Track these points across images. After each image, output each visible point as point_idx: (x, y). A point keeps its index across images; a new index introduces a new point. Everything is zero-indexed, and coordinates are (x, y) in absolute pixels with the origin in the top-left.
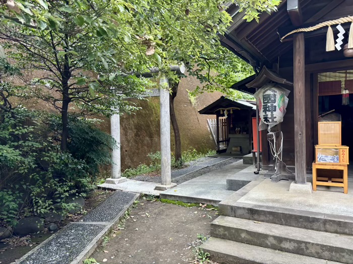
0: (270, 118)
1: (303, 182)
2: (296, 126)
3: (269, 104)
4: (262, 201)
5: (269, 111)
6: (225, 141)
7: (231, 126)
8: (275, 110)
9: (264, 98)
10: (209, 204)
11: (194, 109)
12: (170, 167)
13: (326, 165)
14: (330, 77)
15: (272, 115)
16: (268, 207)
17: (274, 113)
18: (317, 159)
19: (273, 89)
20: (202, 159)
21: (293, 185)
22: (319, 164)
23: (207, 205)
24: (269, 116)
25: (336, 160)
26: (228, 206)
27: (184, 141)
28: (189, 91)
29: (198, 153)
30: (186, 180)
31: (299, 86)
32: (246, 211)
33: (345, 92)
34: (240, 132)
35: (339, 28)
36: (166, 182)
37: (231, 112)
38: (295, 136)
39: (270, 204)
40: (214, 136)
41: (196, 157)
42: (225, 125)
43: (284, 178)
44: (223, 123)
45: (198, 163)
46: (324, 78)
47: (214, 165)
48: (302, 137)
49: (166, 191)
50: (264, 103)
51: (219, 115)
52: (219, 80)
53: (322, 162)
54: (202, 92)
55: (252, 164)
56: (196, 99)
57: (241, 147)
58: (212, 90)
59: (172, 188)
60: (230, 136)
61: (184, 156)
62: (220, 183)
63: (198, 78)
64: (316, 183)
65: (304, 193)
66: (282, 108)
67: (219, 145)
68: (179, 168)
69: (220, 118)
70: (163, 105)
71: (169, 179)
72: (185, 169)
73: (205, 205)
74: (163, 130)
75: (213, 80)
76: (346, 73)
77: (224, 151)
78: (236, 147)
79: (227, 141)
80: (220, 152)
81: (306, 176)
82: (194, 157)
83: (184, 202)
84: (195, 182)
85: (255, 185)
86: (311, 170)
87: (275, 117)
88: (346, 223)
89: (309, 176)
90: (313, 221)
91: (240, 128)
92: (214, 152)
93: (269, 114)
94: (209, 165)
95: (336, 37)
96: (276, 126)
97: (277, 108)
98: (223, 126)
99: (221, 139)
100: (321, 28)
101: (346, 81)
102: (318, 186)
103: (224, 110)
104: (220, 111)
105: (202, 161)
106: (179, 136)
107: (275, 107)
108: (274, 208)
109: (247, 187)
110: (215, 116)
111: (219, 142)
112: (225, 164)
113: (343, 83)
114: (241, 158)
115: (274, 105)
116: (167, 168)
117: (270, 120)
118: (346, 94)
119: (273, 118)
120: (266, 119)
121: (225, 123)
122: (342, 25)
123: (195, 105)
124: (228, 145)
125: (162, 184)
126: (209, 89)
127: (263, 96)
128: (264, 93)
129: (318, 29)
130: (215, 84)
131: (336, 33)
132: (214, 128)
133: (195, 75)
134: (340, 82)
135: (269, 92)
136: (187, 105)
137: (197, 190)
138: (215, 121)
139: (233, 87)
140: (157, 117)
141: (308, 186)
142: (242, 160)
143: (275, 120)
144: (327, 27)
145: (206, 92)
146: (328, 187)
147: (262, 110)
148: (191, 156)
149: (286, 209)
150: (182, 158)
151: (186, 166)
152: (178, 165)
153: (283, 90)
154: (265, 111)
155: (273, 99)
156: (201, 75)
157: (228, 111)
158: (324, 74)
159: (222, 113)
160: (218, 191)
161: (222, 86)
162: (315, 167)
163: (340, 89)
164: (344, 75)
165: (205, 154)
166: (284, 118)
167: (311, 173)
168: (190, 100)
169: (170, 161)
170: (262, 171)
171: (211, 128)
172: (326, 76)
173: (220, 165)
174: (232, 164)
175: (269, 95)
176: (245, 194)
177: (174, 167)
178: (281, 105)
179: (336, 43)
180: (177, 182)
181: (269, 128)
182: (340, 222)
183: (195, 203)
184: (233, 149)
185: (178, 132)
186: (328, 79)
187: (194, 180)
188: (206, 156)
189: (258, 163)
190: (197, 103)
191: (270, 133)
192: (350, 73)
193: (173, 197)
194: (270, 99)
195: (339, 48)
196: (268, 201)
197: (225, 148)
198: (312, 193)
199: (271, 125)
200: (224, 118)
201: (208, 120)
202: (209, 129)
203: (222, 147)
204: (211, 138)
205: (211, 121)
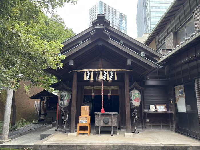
0: (63, 104)
1: (73, 132)
2: (72, 108)
3: (63, 98)
4: (55, 141)
5: (62, 101)
6: (44, 114)
7: (48, 106)
8: (65, 101)
9: (61, 95)
10: (29, 147)
11: (27, 95)
12: (8, 130)
13: (82, 124)
14: (88, 88)
15: (64, 103)
16: (56, 144)
17: (65, 102)
18: (80, 122)
19: (65, 91)
20: (28, 125)
21: (69, 134)
22: (80, 124)
23: (28, 148)
24: (62, 103)
25: (86, 122)
26: (38, 145)
27: (18, 115)
28: (25, 85)
29: (27, 122)
30: (17, 137)
31: (74, 92)
32: (47, 146)
33: (93, 94)
34: (53, 109)
35: (88, 72)
36: (5, 138)
37: (49, 98)
38: (72, 112)
39: (58, 142)
40: (38, 111)
41: (25, 124)
42: (45, 105)
43: (68, 131)
44: (44, 104)
45: (26, 128)
46: (86, 88)
47: (35, 128)
48: (74, 113)
49: (4, 143)
50: (61, 97)
51: (42, 99)
52: (43, 81)
53: (81, 123)
54: (33, 87)
55: (55, 126)
56: (29, 90)
57: (52, 118)
58: (39, 86)
59: (8, 141)
60: (47, 111)
61: (17, 123)
62: (37, 137)
63: (31, 81)
64: (79, 132)
65: (73, 137)
66: (68, 100)
67: (40, 116)
68: (13, 131)
69: (42, 101)
70: (9, 95)
71: (7, 137)
72: (17, 131)
73: (27, 149)
74: (6, 109)
75: (40, 81)
76: (94, 87)
77: (43, 120)
78: (50, 117)
79: (45, 114)
80: (41, 121)
81: (75, 130)
82: (23, 124)
83: (15, 148)
84: (23, 138)
85: (54, 135)
86: (77, 127)
87: (65, 104)
88: (83, 145)
89: (76, 130)
90: (73, 147)
91: (53, 107)
92: (37, 121)
93: (62, 102)
94: (32, 129)
95: (87, 76)
96: (65, 107)
97: (66, 100)
98: (44, 105)
99: (42, 113)
100: (82, 71)
101: (94, 90)
102: (79, 133)
103: (45, 97)
104: (42, 97)
105: (29, 126)
106: (15, 111)
107: (65, 99)
108: (58, 143)
109: (49, 137)
110: (40, 100)
111: (40, 115)
112: (42, 127)
113: (93, 90)
114: (51, 124)
115: (65, 98)
116: (7, 130)
117: (63, 105)
118: (93, 95)
119: (64, 104)
120: (61, 104)
121: (45, 104)
122: (89, 71)
123: (28, 93)
124: (45, 116)
125: (2, 140)
126: (37, 86)
127: (61, 94)
128: (61, 93)
129: (81, 72)
130: (41, 83)
131: (87, 74)
132: (38, 106)
133: (30, 80)
134: (91, 90)
135: (63, 93)
136: (23, 93)
137: (24, 141)
138: (39, 102)
139: (50, 86)
140: (2, 100)
141: (75, 134)
142: (52, 125)
143: (65, 105)
144: (84, 71)
145: (35, 87)
146: (83, 134)
147: (60, 100)
148: (22, 124)
149: (63, 143)
150: (16, 125)
151: (18, 130)
152: (13, 129)
153: (69, 92)
154: (61, 101)
155: (64, 96)
156: (33, 80)
157: (47, 98)
158: (86, 86)
159: (43, 98)
160: (35, 141)
161: (45, 85)
162: (78, 125)
163: (91, 93)
164: (93, 87)
165: (31, 122)
166: (69, 104)
167: (77, 129)
168: (25, 90)
169: (9, 126)
170: (59, 129)
171: (37, 106)
172: (87, 87)
173: (39, 128)
174: (45, 127)
175: (63, 94)
176: (47, 139)
177: (10, 130)
178: (68, 99)
179: (87, 77)
180: (12, 138)
181: (62, 108)
182: (81, 145)
183: (21, 148)
184: (48, 119)
185: (15, 109)
186: (88, 89)
187: (22, 137)
188: (32, 123)
189: (57, 125)
190: (29, 92)
191: (63, 111)
192: (95, 87)
193: (9, 146)
194: (63, 96)
195: (88, 80)
196: (57, 141)
197: (44, 118)
198: (76, 136)
199: (63, 107)
200: (44, 101)
201: (35, 102)
202: (35, 107)
203: (42, 117)
204: (36, 112)
205: (37, 103)
